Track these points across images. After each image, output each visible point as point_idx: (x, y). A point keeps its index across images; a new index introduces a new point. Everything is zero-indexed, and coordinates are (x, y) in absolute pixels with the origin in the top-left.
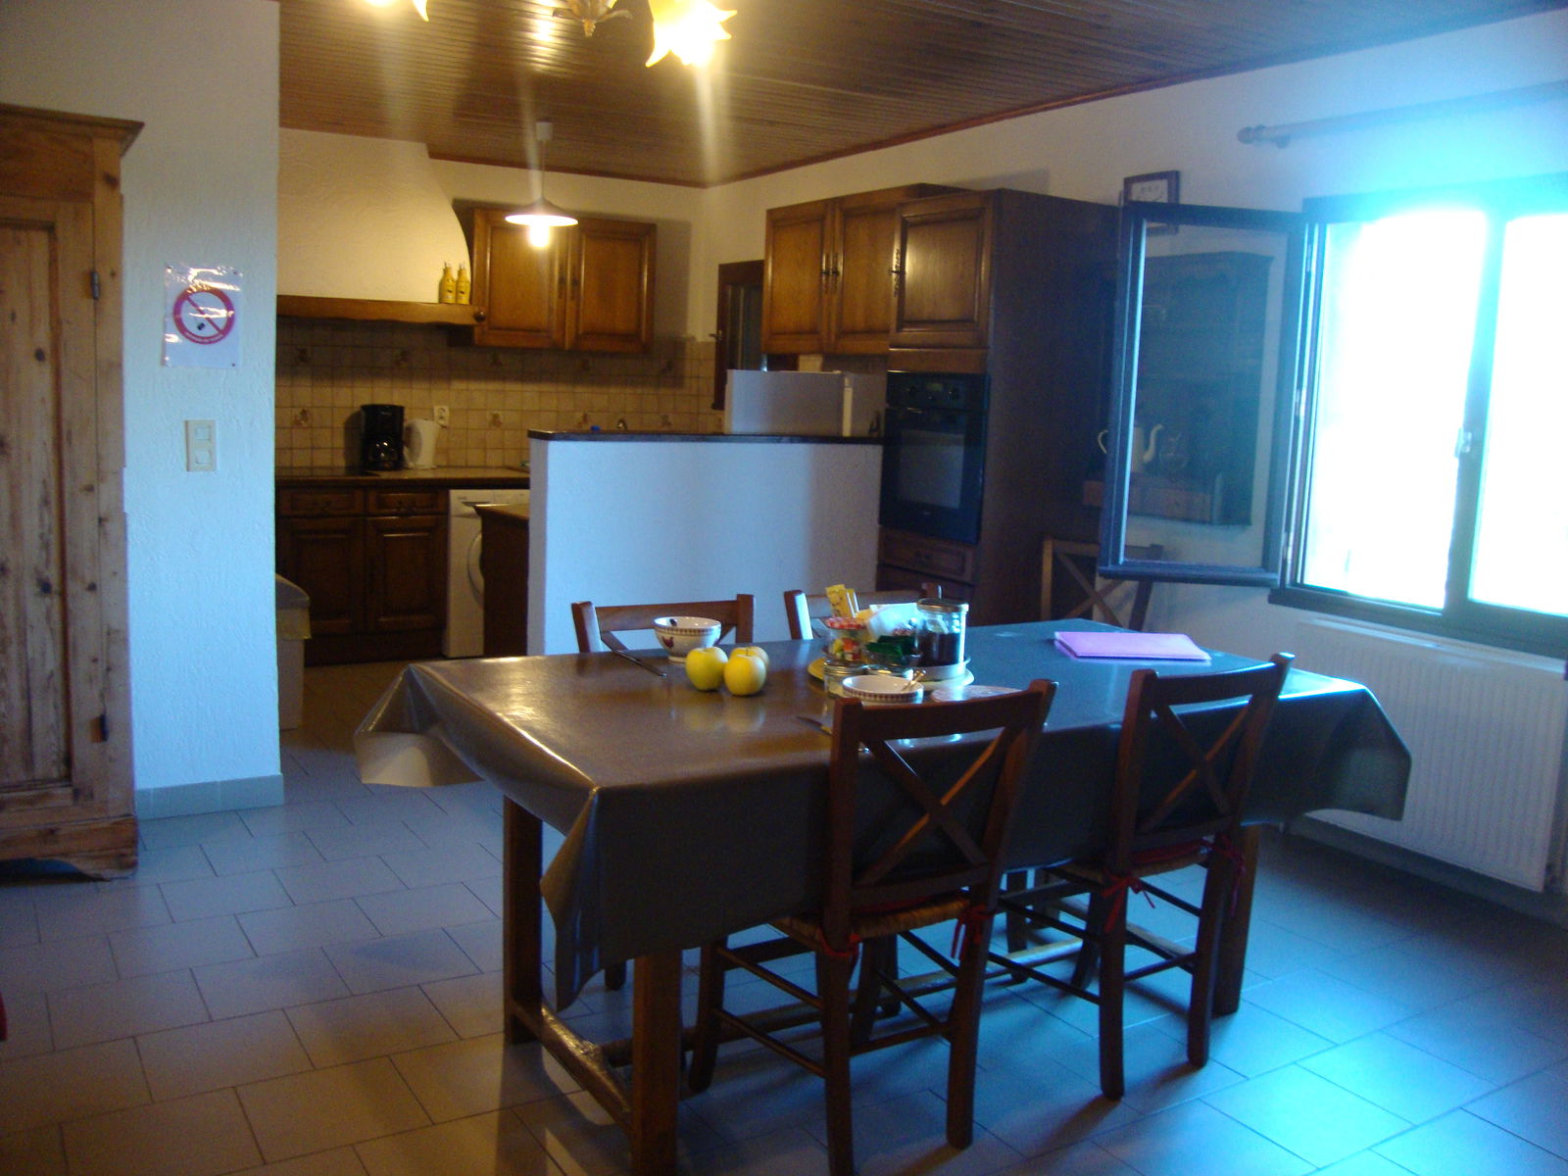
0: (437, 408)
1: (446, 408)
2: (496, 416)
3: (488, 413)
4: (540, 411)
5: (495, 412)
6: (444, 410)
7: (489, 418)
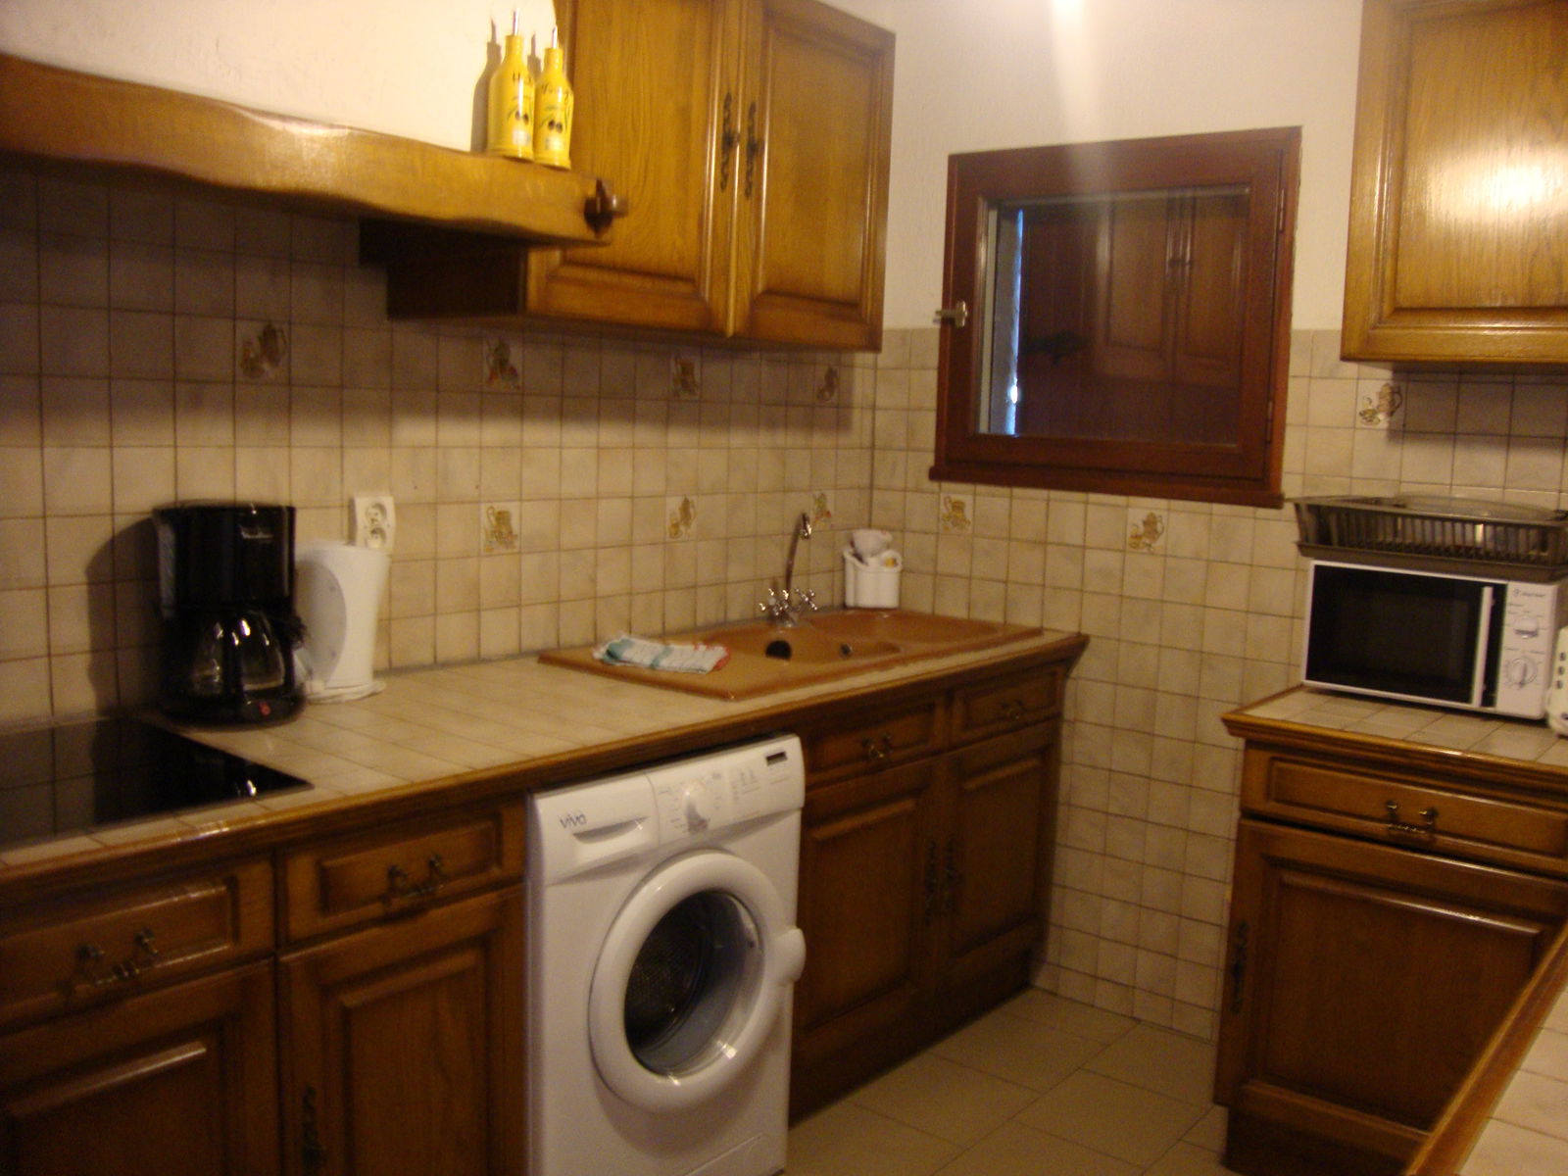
0: (362, 504)
1: (388, 502)
2: (502, 518)
3: (484, 507)
4: (598, 497)
5: (499, 507)
6: (381, 507)
7: (486, 522)
